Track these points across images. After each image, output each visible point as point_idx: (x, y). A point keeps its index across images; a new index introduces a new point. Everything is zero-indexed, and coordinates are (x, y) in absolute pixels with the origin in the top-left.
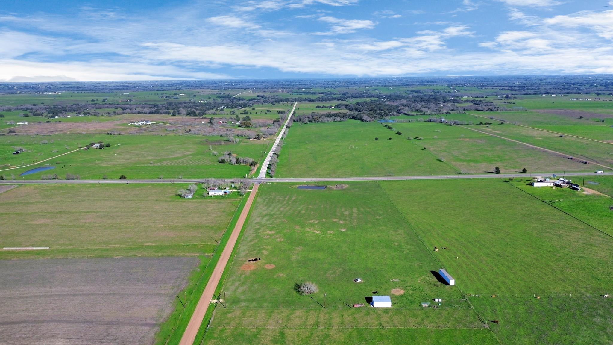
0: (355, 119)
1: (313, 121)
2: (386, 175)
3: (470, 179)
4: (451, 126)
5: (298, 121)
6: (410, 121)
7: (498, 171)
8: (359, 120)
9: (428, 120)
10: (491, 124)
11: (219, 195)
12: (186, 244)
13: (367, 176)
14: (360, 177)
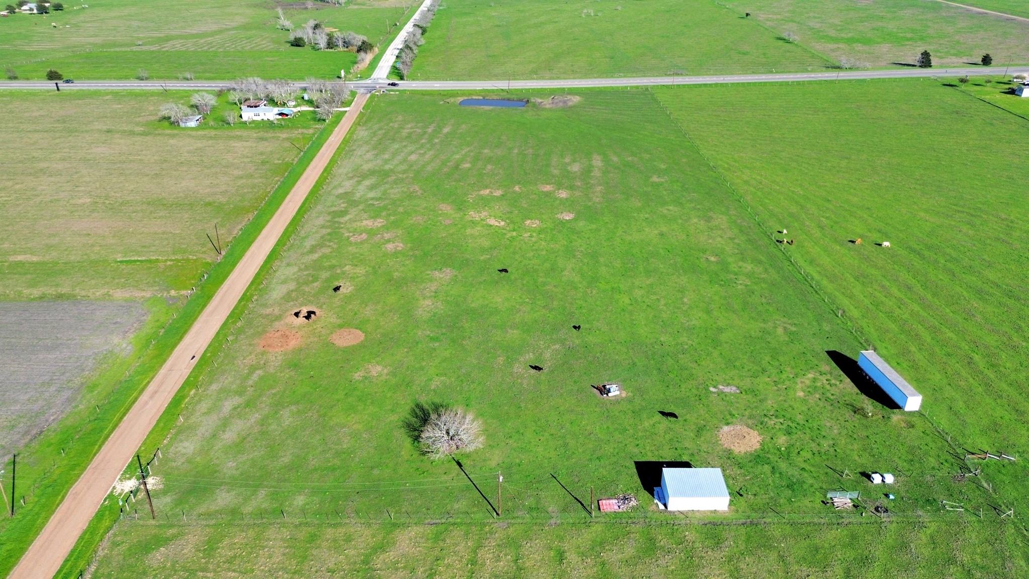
2: (669, 73)
3: (864, 81)
7: (926, 62)
11: (265, 119)
12: (128, 259)
13: (625, 77)
14: (607, 77)
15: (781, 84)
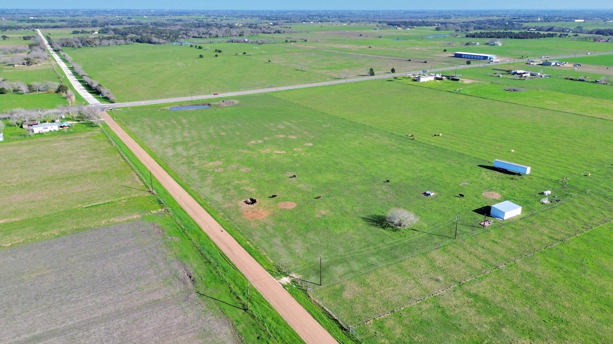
0: (140, 42)
1: (88, 45)
4: (260, 44)
5: (65, 45)
6: (211, 42)
7: (372, 73)
8: (147, 43)
9: (229, 40)
10: (296, 41)
11: (52, 130)
12: (90, 205)
13: (246, 90)
14: (236, 91)
15: (324, 86)
